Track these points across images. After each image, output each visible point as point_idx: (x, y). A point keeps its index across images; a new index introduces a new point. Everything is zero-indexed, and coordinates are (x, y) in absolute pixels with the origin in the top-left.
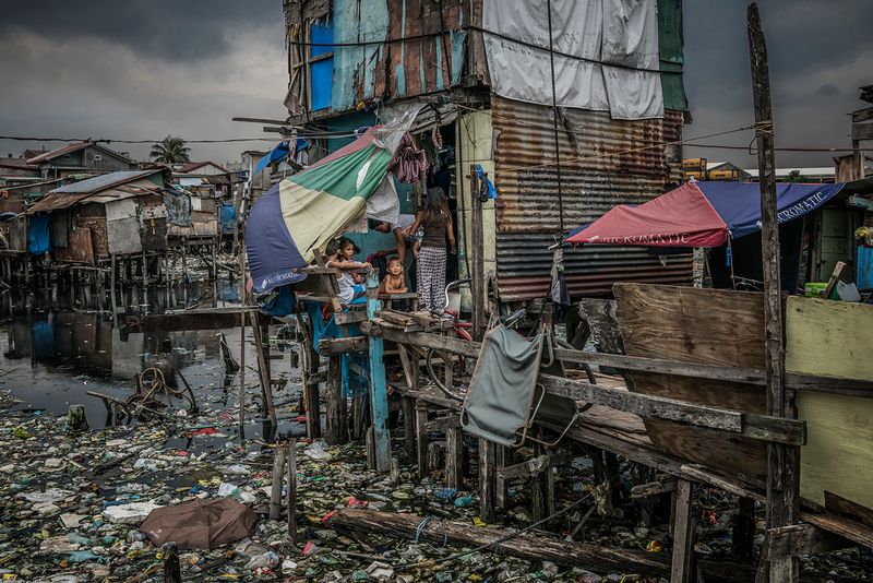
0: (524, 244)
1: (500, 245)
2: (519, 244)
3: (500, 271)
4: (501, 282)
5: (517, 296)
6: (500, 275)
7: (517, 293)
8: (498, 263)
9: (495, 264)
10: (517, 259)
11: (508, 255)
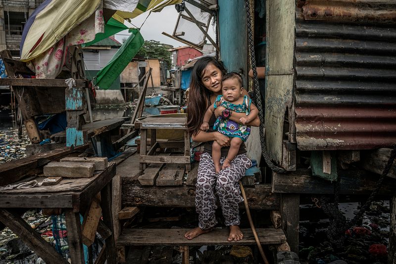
0: (365, 46)
1: (304, 43)
2: (350, 44)
3: (302, 91)
4: (301, 113)
5: (337, 141)
6: (299, 99)
7: (340, 134)
8: (298, 78)
9: (291, 77)
10: (344, 72)
11: (323, 64)
